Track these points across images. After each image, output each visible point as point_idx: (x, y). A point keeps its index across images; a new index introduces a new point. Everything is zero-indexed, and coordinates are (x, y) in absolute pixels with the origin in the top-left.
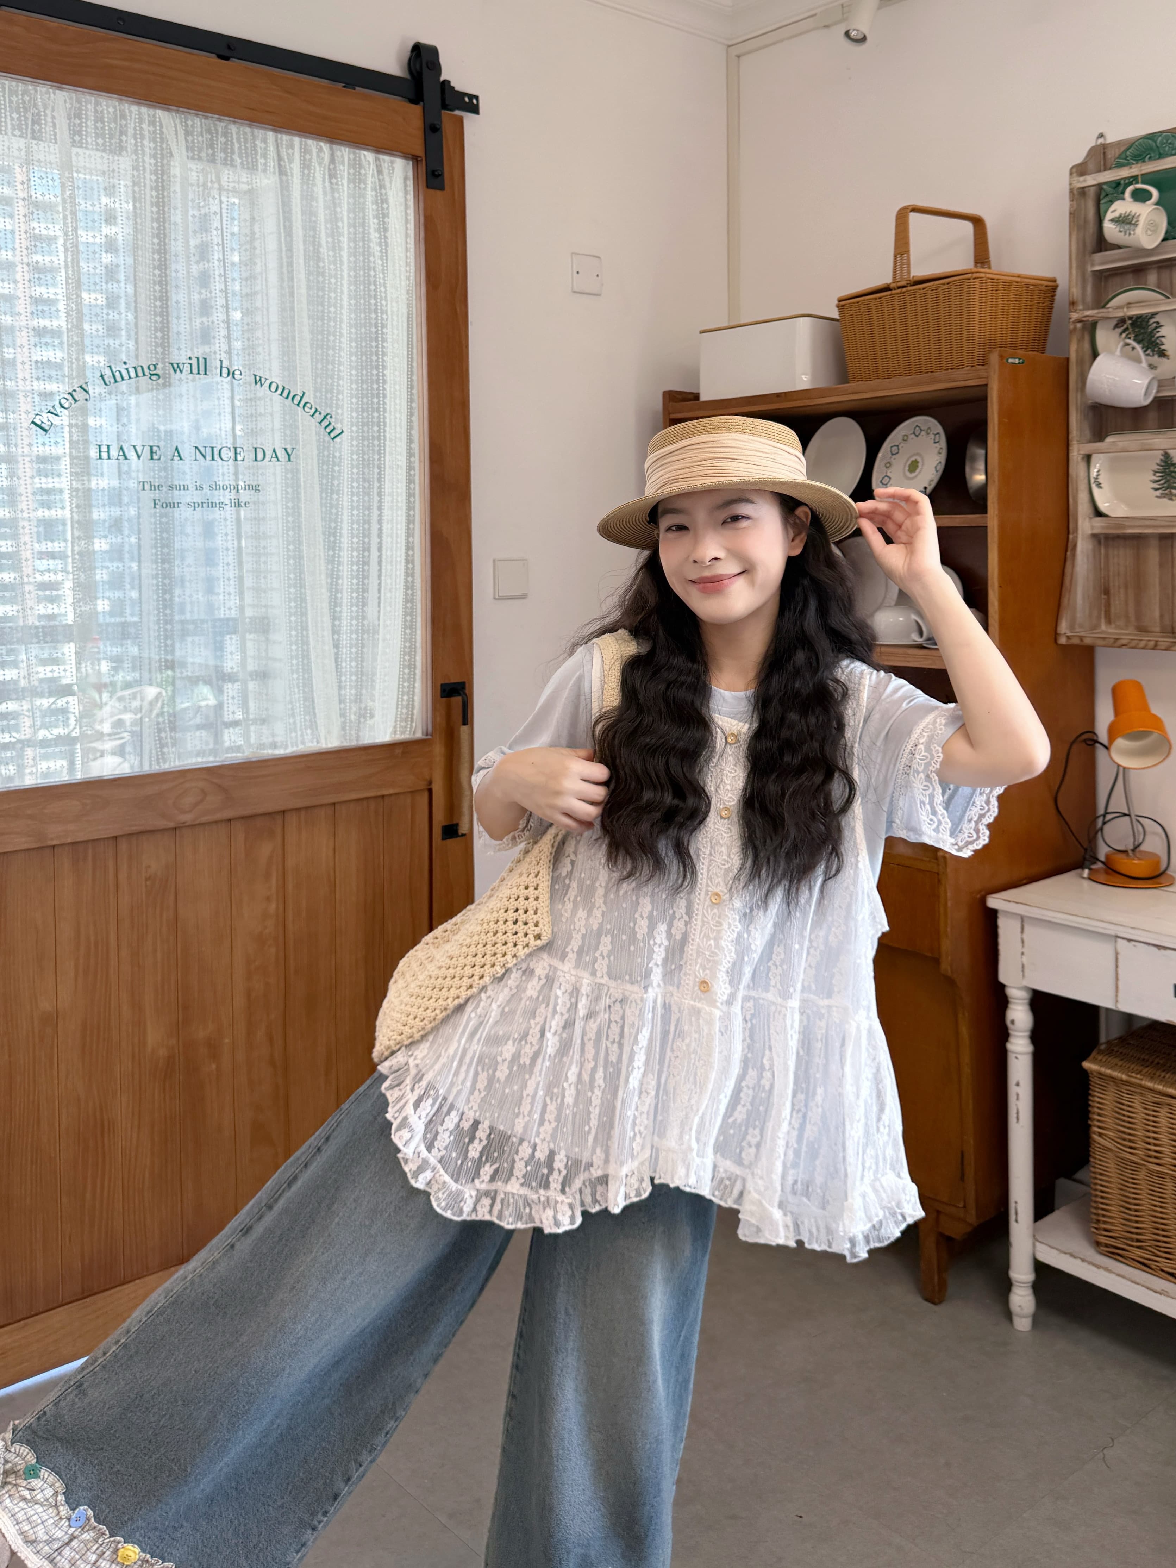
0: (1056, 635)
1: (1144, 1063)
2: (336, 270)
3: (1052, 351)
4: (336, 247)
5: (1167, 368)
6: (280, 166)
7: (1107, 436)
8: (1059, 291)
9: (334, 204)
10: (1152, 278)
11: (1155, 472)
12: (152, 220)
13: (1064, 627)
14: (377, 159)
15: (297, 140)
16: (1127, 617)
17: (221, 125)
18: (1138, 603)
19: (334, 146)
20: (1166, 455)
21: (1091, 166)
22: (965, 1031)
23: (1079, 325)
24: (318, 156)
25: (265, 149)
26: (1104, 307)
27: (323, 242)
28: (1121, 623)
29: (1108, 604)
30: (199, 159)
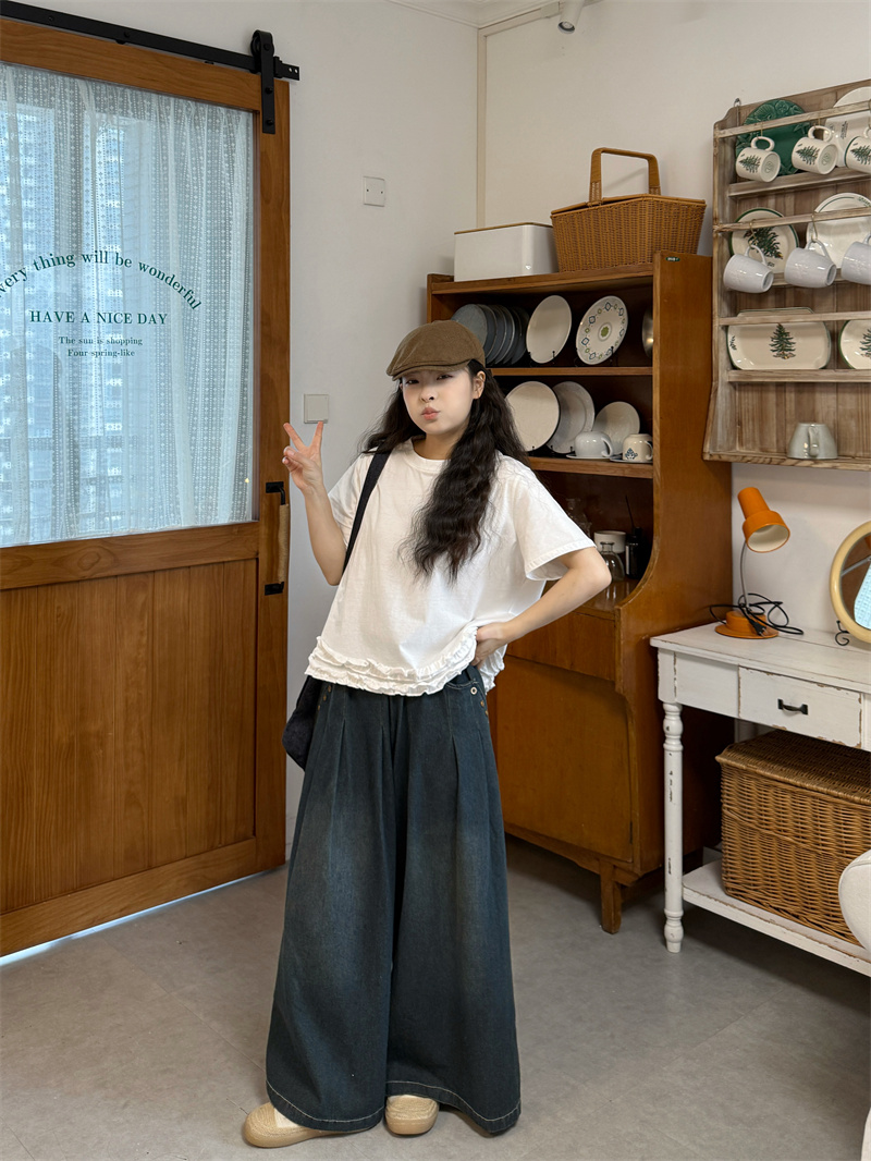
0: (702, 453)
1: (760, 758)
2: (197, 189)
3: (700, 252)
4: (198, 174)
5: (778, 264)
6: (160, 117)
7: (739, 313)
8: (706, 210)
9: (197, 143)
10: (771, 202)
11: (773, 339)
12: (71, 155)
13: (707, 448)
14: (228, 112)
15: (172, 99)
16: (754, 441)
17: (120, 89)
18: (761, 431)
19: (199, 105)
20: (780, 327)
21: (728, 123)
22: (632, 734)
23: (719, 234)
24: (187, 110)
25: (150, 106)
26: (737, 222)
27: (189, 170)
28: (750, 446)
29: (741, 432)
30: (105, 112)
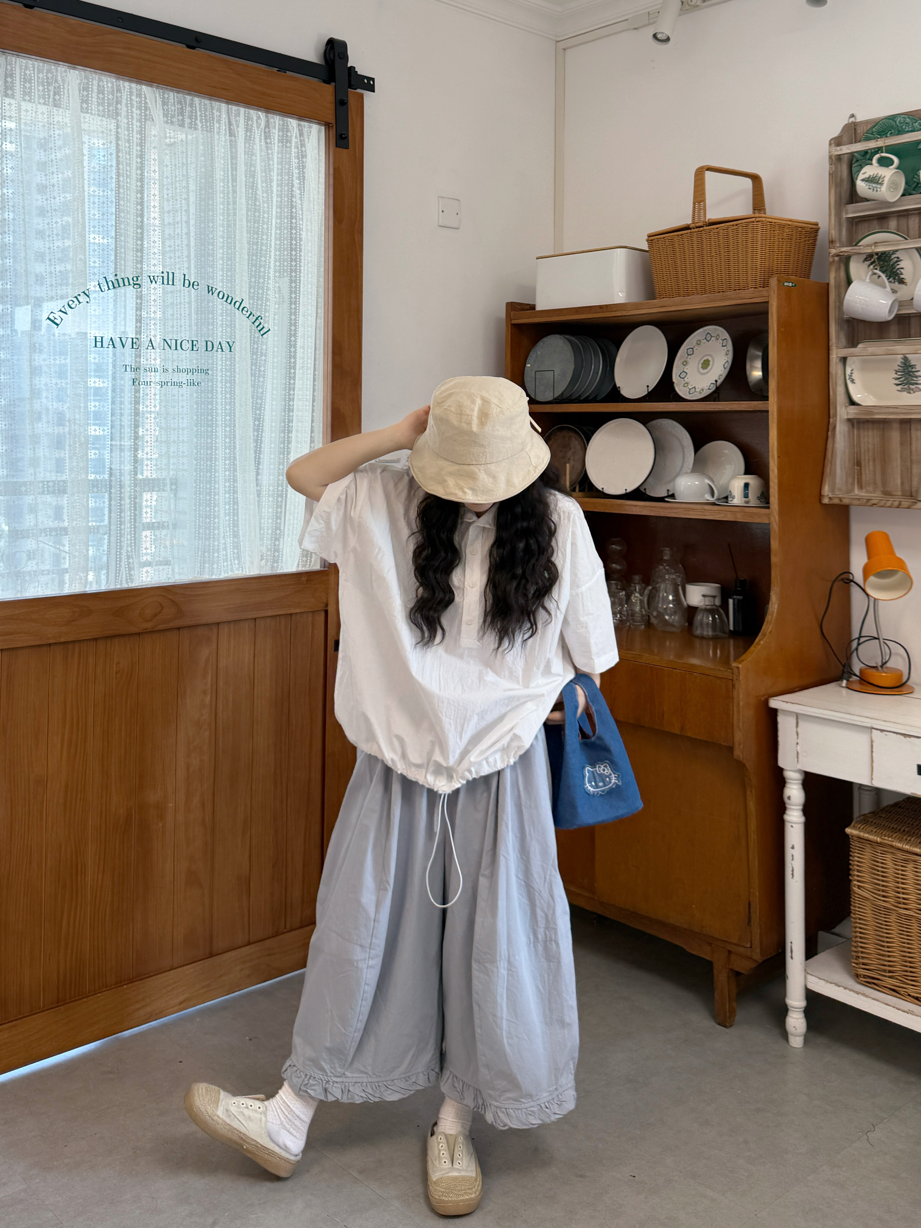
0: (820, 496)
1: (894, 830)
2: (268, 207)
3: (814, 277)
4: (268, 191)
5: (904, 292)
6: (230, 129)
7: (859, 343)
8: (821, 232)
9: (268, 158)
10: (893, 224)
11: (898, 372)
13: (827, 490)
14: (299, 124)
15: (242, 110)
16: (876, 483)
17: (188, 98)
18: (884, 472)
19: (269, 115)
20: (905, 359)
21: (845, 139)
22: (752, 805)
23: (836, 259)
24: (257, 122)
25: (220, 116)
26: (856, 245)
27: (259, 186)
28: (870, 488)
29: (860, 474)
30: (172, 123)
